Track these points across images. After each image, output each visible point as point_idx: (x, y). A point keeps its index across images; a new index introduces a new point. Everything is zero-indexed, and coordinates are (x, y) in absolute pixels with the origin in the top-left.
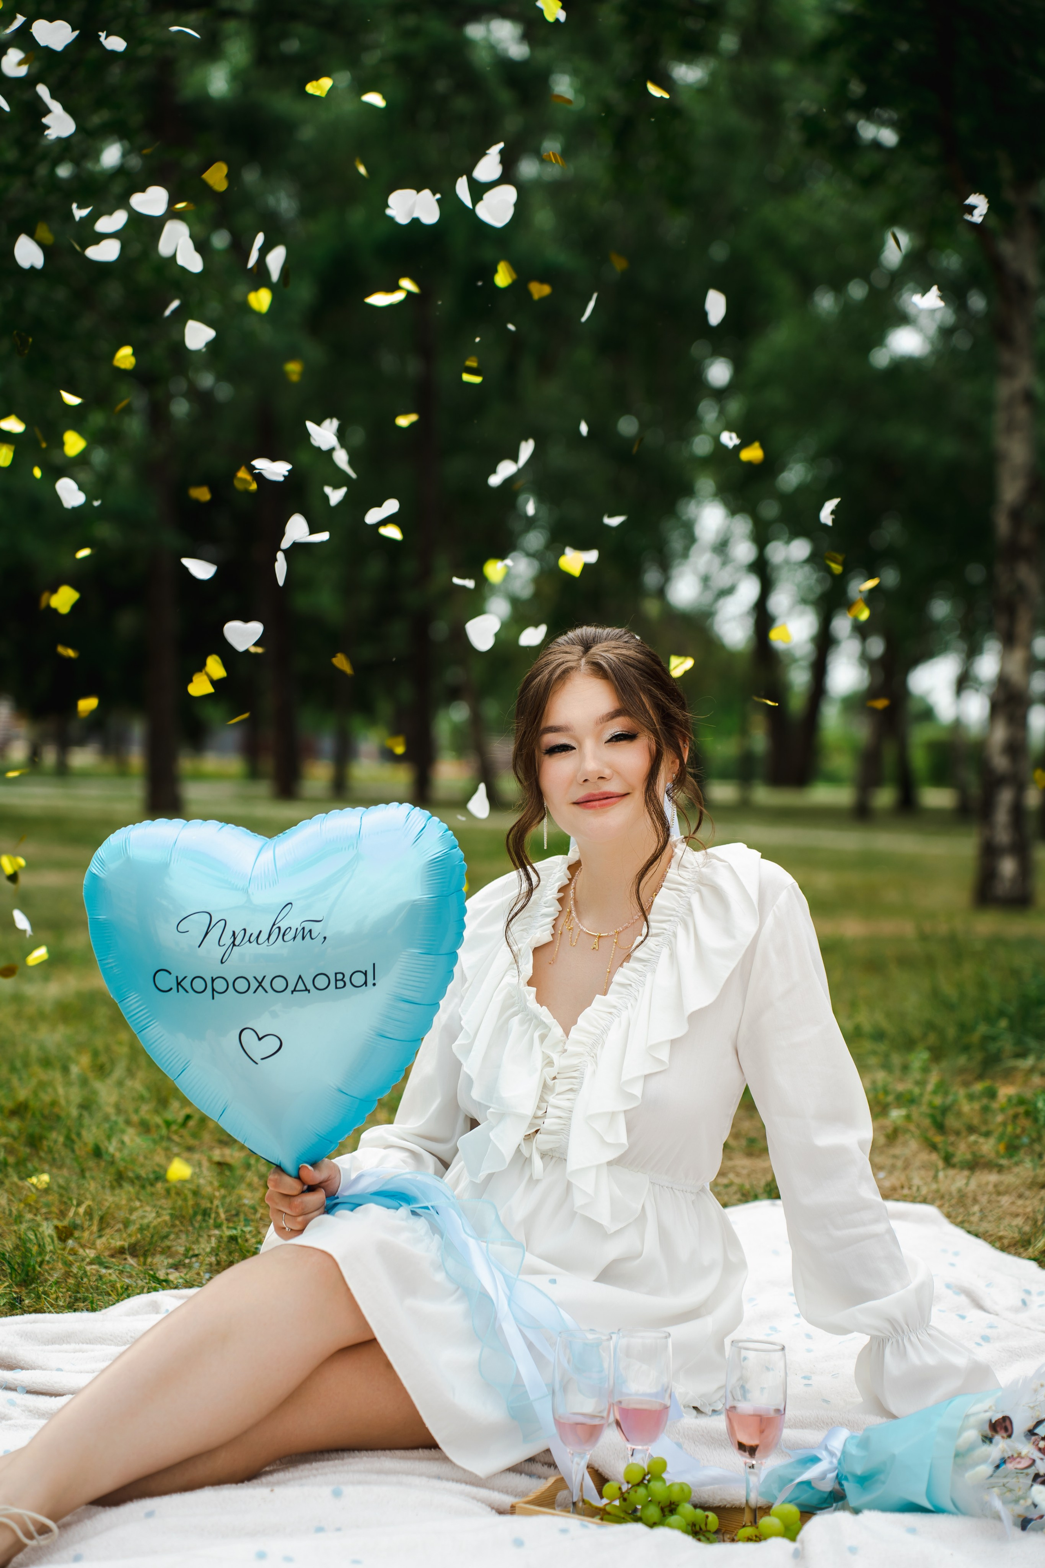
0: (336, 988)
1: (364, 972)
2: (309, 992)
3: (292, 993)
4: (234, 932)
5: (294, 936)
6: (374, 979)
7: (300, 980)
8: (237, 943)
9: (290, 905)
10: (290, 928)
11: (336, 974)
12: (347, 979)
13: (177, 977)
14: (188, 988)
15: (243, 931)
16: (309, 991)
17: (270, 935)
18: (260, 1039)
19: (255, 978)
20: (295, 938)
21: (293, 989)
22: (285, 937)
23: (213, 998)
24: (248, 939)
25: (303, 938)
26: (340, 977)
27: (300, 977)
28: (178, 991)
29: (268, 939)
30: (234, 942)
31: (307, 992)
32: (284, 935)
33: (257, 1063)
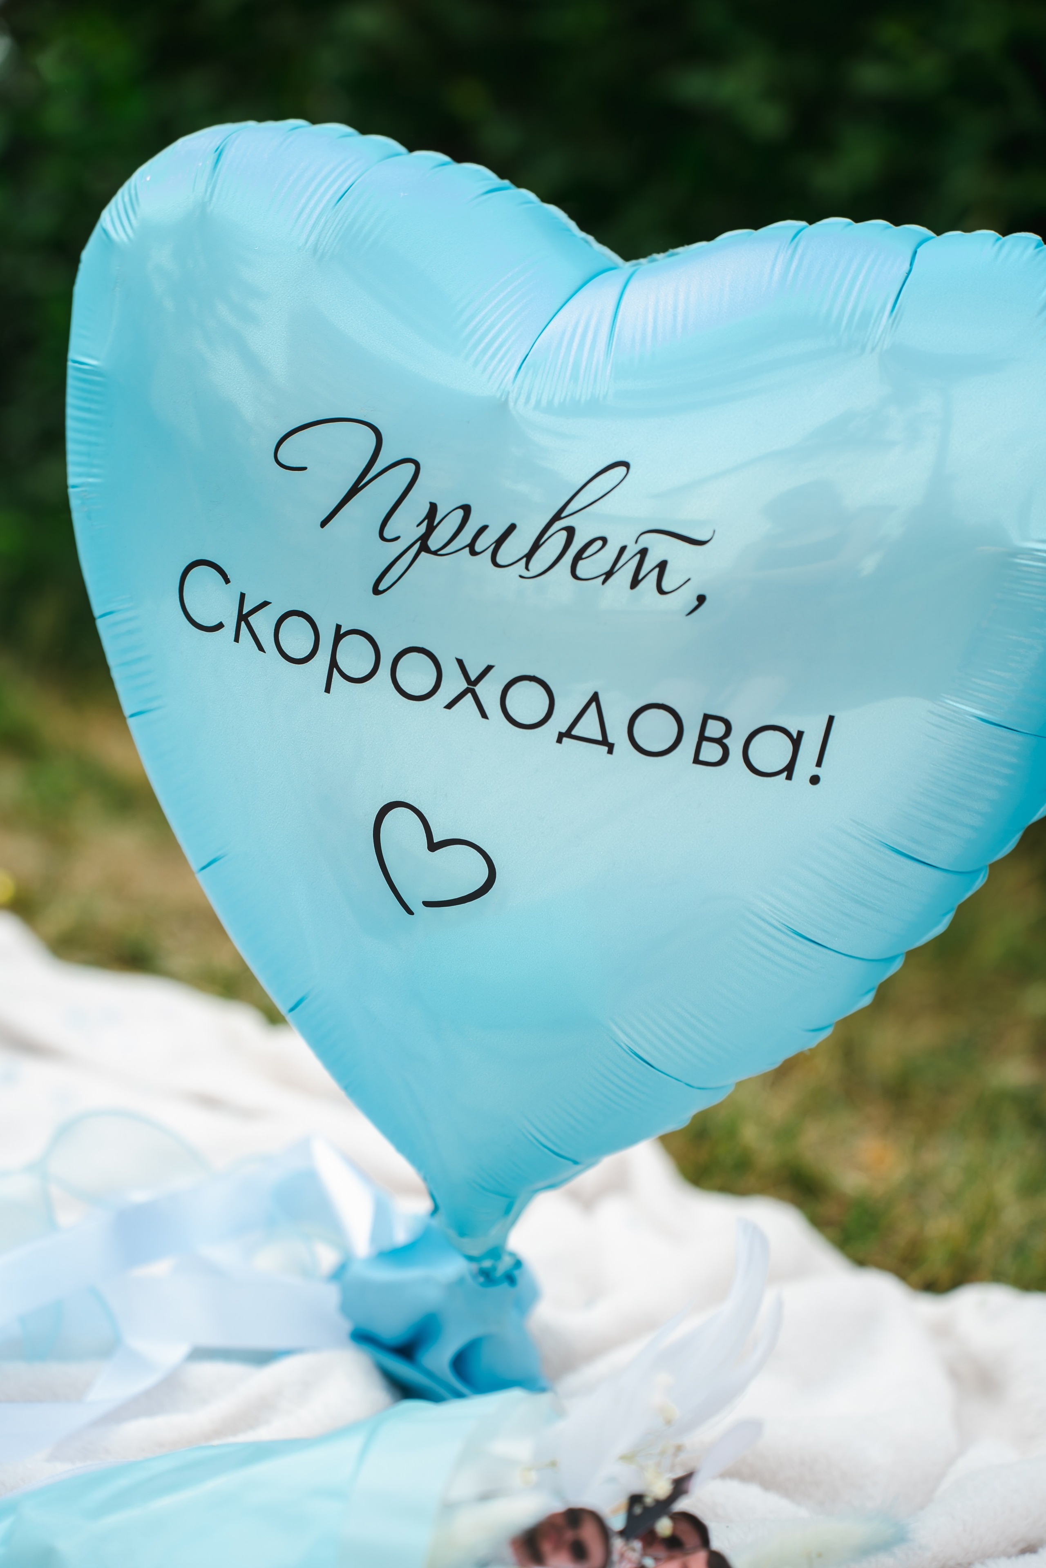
0: (697, 761)
1: (795, 736)
2: (610, 752)
3: (559, 741)
4: (433, 507)
5: (607, 568)
6: (819, 764)
7: (594, 705)
8: (434, 543)
9: (622, 470)
10: (604, 540)
11: (707, 717)
12: (735, 744)
13: (243, 596)
14: (267, 640)
15: (460, 513)
16: (611, 748)
17: (536, 546)
18: (433, 846)
19: (460, 662)
20: (609, 574)
21: (564, 730)
22: (581, 563)
23: (328, 690)
24: (468, 541)
25: (635, 582)
26: (715, 729)
27: (595, 698)
28: (237, 639)
29: (529, 556)
30: (424, 539)
31: (606, 749)
32: (578, 557)
33: (410, 912)
